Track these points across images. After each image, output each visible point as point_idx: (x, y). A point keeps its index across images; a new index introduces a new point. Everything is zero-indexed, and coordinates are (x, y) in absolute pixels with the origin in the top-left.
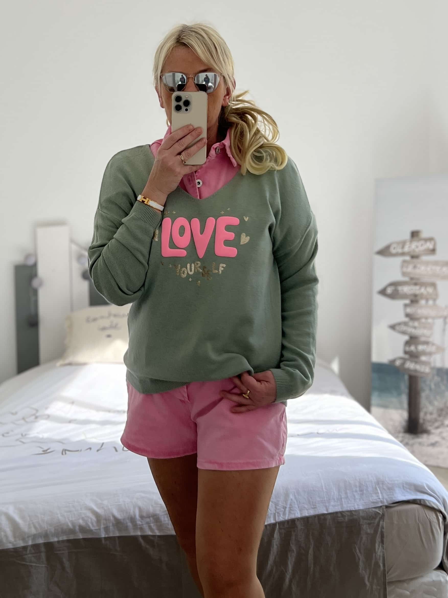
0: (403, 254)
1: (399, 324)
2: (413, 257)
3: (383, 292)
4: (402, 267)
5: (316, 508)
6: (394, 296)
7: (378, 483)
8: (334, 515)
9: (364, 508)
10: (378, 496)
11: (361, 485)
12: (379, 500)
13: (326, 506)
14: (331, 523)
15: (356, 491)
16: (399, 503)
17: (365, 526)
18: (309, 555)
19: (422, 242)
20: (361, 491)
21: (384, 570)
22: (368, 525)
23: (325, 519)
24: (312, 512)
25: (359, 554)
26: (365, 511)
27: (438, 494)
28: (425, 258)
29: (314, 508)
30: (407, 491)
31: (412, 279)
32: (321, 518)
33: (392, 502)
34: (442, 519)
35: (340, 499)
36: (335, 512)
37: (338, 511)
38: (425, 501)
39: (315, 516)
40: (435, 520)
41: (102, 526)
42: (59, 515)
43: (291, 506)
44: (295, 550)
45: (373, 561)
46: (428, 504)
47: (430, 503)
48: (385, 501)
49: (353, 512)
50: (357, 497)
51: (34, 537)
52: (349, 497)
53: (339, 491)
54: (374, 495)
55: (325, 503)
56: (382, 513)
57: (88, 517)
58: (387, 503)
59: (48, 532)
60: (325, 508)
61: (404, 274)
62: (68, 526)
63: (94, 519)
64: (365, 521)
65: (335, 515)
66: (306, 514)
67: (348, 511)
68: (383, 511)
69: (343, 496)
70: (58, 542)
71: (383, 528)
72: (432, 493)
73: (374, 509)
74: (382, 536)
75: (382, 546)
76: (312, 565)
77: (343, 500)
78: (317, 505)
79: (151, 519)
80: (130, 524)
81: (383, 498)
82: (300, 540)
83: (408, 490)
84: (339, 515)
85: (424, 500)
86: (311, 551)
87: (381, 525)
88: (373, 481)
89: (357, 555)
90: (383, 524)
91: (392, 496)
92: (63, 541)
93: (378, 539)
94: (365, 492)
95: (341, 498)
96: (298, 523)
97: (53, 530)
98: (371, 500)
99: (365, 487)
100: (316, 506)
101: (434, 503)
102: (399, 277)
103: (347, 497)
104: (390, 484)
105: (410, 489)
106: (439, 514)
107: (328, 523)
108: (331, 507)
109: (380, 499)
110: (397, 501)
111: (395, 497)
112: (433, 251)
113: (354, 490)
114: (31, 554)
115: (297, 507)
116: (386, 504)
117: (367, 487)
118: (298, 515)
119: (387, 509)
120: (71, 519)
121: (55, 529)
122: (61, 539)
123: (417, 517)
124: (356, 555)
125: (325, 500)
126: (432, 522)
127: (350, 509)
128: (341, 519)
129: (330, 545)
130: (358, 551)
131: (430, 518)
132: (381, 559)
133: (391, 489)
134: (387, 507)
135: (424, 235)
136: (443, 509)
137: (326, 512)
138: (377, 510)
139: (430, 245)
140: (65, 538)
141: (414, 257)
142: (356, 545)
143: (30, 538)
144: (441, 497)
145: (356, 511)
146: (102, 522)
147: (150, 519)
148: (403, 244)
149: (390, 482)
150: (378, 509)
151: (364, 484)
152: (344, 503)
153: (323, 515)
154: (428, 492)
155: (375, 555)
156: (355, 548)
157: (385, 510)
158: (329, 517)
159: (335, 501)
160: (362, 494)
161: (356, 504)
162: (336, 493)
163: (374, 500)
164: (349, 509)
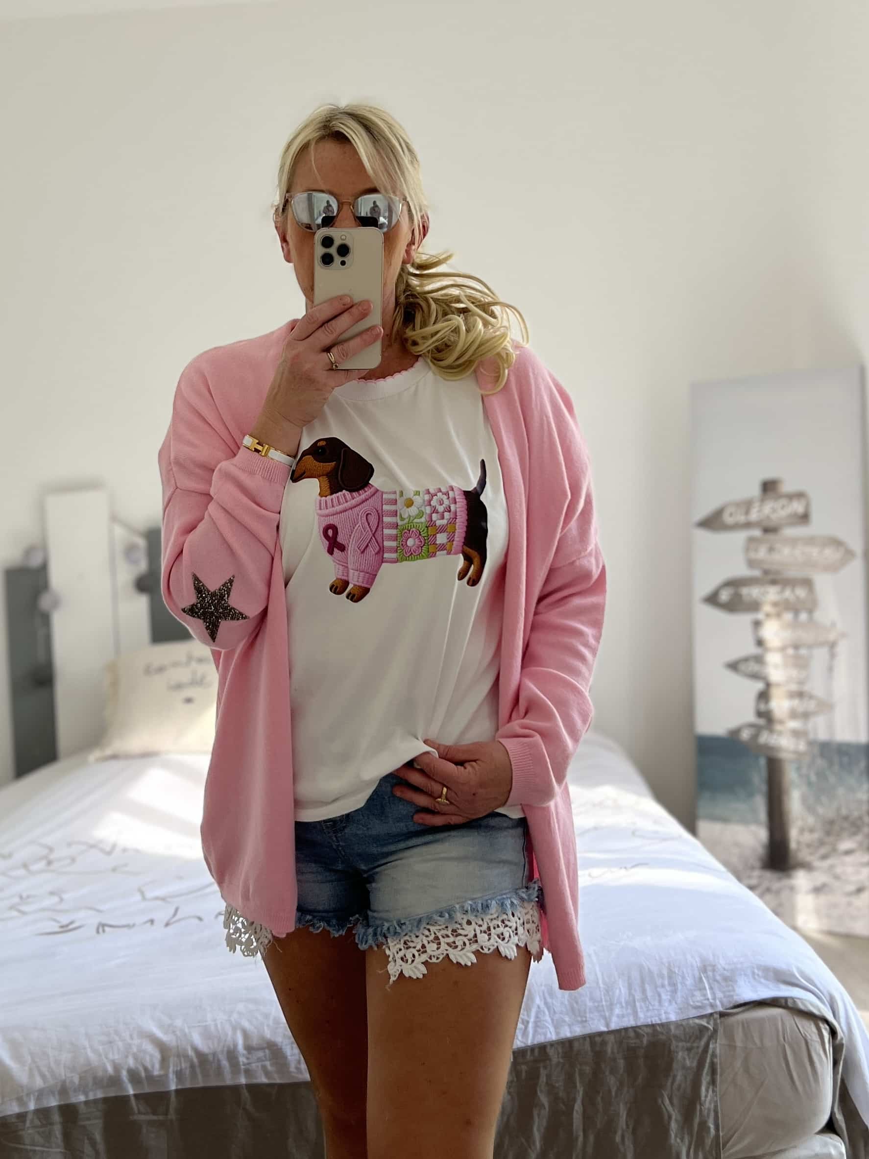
0: (748, 525)
1: (746, 660)
2: (767, 530)
3: (712, 599)
4: (747, 549)
5: (586, 1021)
6: (734, 606)
7: (704, 969)
8: (621, 1034)
9: (678, 1019)
10: (705, 995)
11: (671, 974)
12: (706, 1002)
13: (605, 1018)
14: (616, 1051)
15: (663, 986)
16: (747, 1007)
17: (680, 1054)
18: (575, 1113)
19: (783, 501)
20: (673, 985)
21: (717, 1136)
22: (686, 1053)
23: (604, 1043)
24: (578, 1031)
25: (670, 1108)
26: (682, 1025)
27: (821, 988)
28: (790, 532)
29: (582, 1022)
30: (761, 983)
31: (766, 572)
32: (595, 1040)
33: (731, 1005)
34: (829, 1034)
35: (631, 1003)
36: (623, 1028)
37: (629, 1025)
38: (795, 999)
39: (584, 1037)
40: (816, 1038)
41: (171, 1070)
42: (89, 1051)
43: (538, 1020)
44: (546, 1105)
45: (697, 1120)
46: (802, 1007)
47: (805, 1006)
48: (718, 1003)
49: (658, 1028)
50: (664, 997)
51: (40, 1094)
52: (649, 998)
53: (630, 987)
54: (697, 993)
55: (604, 1011)
56: (713, 1028)
57: (145, 1052)
58: (722, 1008)
59: (67, 1084)
60: (603, 1021)
61: (751, 563)
62: (106, 1070)
63: (157, 1056)
64: (681, 1044)
65: (623, 1033)
66: (566, 1033)
67: (647, 1026)
68: (715, 1024)
69: (638, 996)
70: (86, 1103)
71: (714, 1055)
72: (810, 986)
73: (697, 1021)
74: (713, 1071)
75: (713, 1091)
76: (581, 1134)
77: (638, 1004)
78: (588, 1015)
79: (267, 1051)
80: (225, 1063)
81: (714, 999)
82: (557, 1085)
83: (763, 980)
84: (632, 1034)
85: (792, 998)
86: (578, 1107)
87: (710, 1051)
88: (694, 963)
89: (666, 1109)
90: (715, 1049)
91: (732, 993)
92: (95, 1101)
93: (705, 1079)
94: (679, 986)
95: (634, 1002)
96: (551, 1052)
97: (76, 1080)
98: (692, 1003)
99: (680, 978)
100: (586, 1017)
101: (812, 1004)
102: (741, 570)
103: (645, 999)
104: (727, 971)
105: (766, 978)
106: (823, 1025)
107: (609, 1050)
108: (614, 1019)
109: (708, 999)
110: (742, 1002)
111: (737, 995)
112: (804, 518)
113: (659, 982)
114: (35, 1127)
115: (549, 1020)
116: (720, 1008)
117: (683, 977)
118: (551, 1035)
119: (722, 1019)
120: (111, 1056)
121: (81, 1078)
122: (91, 1097)
123: (781, 1033)
124: (664, 1109)
125: (603, 1006)
126: (809, 1041)
127: (652, 1022)
128: (633, 1042)
129: (613, 1094)
130: (667, 1102)
131: (804, 1033)
132: (712, 1114)
133: (729, 979)
134: (722, 1015)
135: (787, 487)
136: (832, 1015)
137: (604, 1029)
138: (704, 1022)
139: (798, 507)
140: (100, 1095)
141: (769, 530)
142: (663, 1092)
143: (32, 1098)
144: (825, 993)
145: (662, 1025)
146: (172, 1061)
147: (265, 1052)
148: (747, 505)
149: (727, 967)
150: (705, 1020)
151: (677, 972)
152: (639, 1010)
153: (601, 1034)
154: (801, 982)
155: (701, 1108)
156: (662, 1096)
157: (719, 1021)
158: (612, 1038)
159: (622, 1007)
160: (674, 991)
161: (663, 1012)
162: (624, 991)
163: (698, 1002)
164: (649, 1021)
